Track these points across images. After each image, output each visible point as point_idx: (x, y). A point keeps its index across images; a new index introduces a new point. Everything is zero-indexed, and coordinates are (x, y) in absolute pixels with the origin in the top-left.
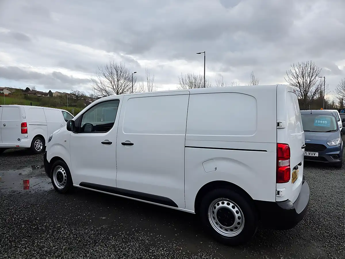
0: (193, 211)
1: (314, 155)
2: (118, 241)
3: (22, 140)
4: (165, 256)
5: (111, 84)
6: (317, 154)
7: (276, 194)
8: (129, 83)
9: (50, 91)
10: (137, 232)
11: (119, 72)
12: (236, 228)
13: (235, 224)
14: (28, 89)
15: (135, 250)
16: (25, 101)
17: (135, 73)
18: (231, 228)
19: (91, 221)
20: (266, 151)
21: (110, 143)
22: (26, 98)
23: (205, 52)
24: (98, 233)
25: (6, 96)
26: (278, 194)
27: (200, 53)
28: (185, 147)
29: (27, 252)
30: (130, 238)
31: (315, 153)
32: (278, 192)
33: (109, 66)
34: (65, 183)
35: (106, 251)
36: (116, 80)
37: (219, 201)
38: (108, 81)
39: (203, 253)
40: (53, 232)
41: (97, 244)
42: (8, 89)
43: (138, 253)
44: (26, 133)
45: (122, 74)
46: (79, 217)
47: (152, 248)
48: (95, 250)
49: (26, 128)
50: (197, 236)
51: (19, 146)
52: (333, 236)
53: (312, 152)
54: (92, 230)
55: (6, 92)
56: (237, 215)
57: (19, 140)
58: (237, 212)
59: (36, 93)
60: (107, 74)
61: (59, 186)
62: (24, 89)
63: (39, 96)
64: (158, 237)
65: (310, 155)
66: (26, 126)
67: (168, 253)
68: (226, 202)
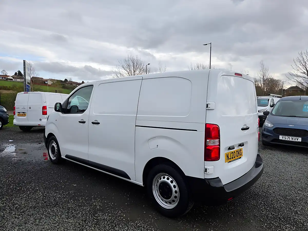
0: (141, 184)
1: (297, 140)
2: (74, 205)
3: (43, 120)
4: (107, 221)
5: (128, 75)
6: (300, 140)
7: (204, 171)
8: (144, 73)
9: (83, 81)
10: (95, 199)
11: (135, 64)
12: (174, 201)
13: (172, 197)
14: (66, 80)
15: (84, 213)
16: (63, 90)
17: (149, 64)
18: (169, 201)
19: (63, 186)
20: (196, 131)
21: (84, 122)
22: (64, 87)
23: (211, 43)
24: (63, 197)
25: (49, 86)
26: (206, 171)
27: (206, 45)
28: (136, 126)
29: (3, 207)
30: (86, 203)
31: (297, 138)
32: (206, 169)
33: (127, 59)
34: (56, 155)
35: (60, 212)
36: (133, 71)
37: (161, 176)
38: (126, 72)
39: (140, 221)
40: (30, 193)
41: (57, 205)
42: (51, 80)
43: (86, 216)
44: (46, 114)
45: (138, 66)
46: (56, 183)
47: (99, 212)
48: (52, 210)
49: (46, 110)
50: (144, 206)
51: (40, 125)
52: (277, 218)
53: (295, 137)
54: (60, 194)
55: (49, 83)
56: (174, 190)
57: (41, 120)
58: (175, 187)
59: (72, 84)
60: (125, 66)
61: (53, 157)
62: (63, 80)
63: (75, 86)
64: (109, 204)
65: (293, 140)
66: (46, 109)
67: (110, 218)
68: (166, 177)
